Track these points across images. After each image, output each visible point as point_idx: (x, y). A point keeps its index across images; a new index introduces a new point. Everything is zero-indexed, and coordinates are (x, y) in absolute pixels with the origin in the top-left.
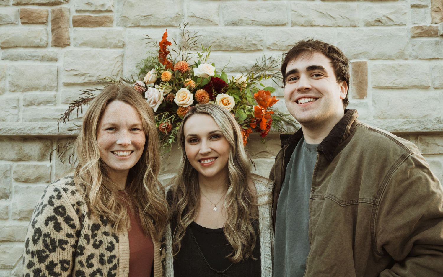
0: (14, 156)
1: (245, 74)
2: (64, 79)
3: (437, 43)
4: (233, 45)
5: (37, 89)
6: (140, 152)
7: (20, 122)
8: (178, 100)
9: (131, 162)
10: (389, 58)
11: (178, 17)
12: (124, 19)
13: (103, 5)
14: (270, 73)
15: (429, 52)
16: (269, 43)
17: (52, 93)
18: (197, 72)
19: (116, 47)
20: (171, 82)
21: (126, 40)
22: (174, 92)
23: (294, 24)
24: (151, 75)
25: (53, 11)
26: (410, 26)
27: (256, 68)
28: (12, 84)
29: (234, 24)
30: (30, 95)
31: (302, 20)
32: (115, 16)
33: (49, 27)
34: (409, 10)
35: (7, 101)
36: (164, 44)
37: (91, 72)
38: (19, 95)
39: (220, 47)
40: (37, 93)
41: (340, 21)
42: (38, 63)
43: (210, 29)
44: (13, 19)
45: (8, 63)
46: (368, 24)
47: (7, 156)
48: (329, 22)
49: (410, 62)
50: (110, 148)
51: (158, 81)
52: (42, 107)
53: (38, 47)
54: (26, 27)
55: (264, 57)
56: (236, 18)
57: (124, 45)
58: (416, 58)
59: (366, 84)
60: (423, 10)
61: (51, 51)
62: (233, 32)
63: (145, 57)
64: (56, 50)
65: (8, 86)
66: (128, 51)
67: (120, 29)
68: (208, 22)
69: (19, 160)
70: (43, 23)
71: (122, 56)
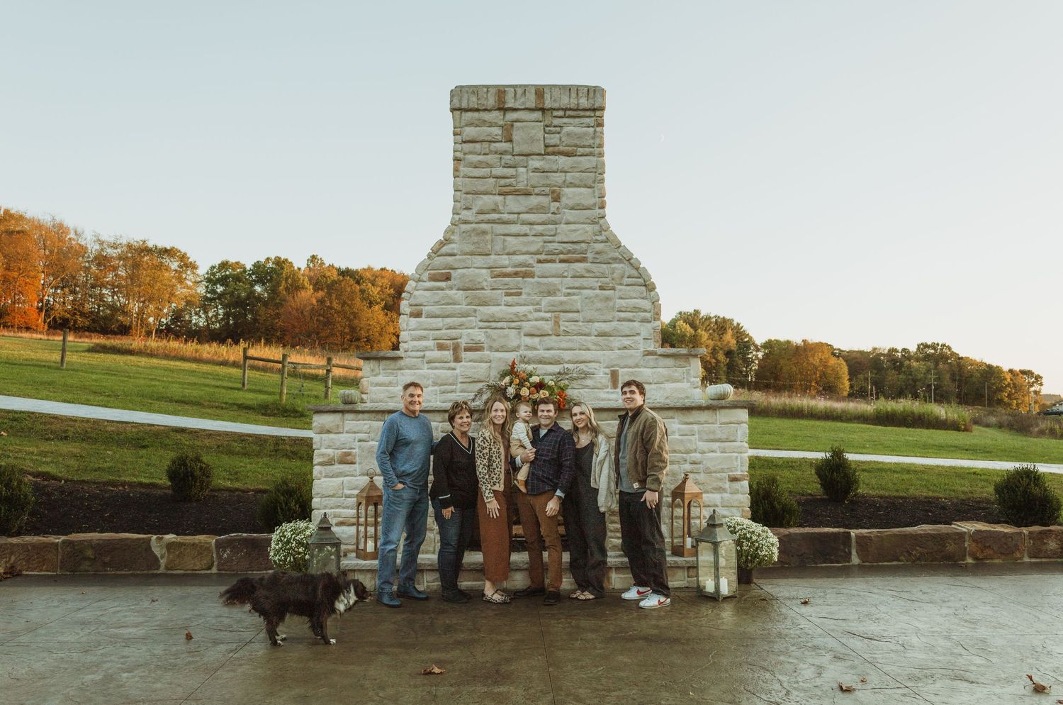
0: (440, 420)
1: (554, 377)
2: (460, 380)
3: (656, 359)
4: (548, 361)
5: (446, 385)
6: (504, 419)
7: (438, 403)
8: (522, 393)
9: (501, 422)
10: (630, 367)
11: (519, 347)
12: (491, 349)
13: (479, 340)
14: (567, 377)
15: (652, 364)
16: (566, 360)
17: (455, 387)
18: (532, 380)
19: (486, 362)
20: (518, 385)
21: (492, 359)
22: (520, 389)
23: (580, 350)
24: (507, 379)
25: (453, 344)
26: (642, 350)
27: (559, 373)
28: (433, 382)
29: (548, 349)
30: (443, 388)
31: (584, 347)
32: (485, 345)
33: (451, 352)
34: (642, 341)
35: (432, 391)
36: (514, 363)
37: (474, 376)
38: (436, 388)
39: (540, 362)
40: (446, 387)
41: (605, 348)
42: (446, 371)
43: (535, 352)
44: (433, 348)
45: (430, 371)
46: (619, 349)
47: (437, 420)
48: (598, 348)
49: (642, 369)
50: (495, 417)
51: (511, 383)
52: (449, 394)
53: (446, 362)
54: (439, 352)
55: (564, 367)
56: (549, 346)
57: (490, 361)
58: (645, 367)
59: (618, 381)
60: (649, 341)
61: (453, 365)
62: (548, 354)
63: (503, 368)
64: (455, 364)
65: (431, 383)
66: (493, 365)
67: (488, 352)
68: (535, 349)
69: (443, 422)
70: (449, 350)
71: (490, 367)
